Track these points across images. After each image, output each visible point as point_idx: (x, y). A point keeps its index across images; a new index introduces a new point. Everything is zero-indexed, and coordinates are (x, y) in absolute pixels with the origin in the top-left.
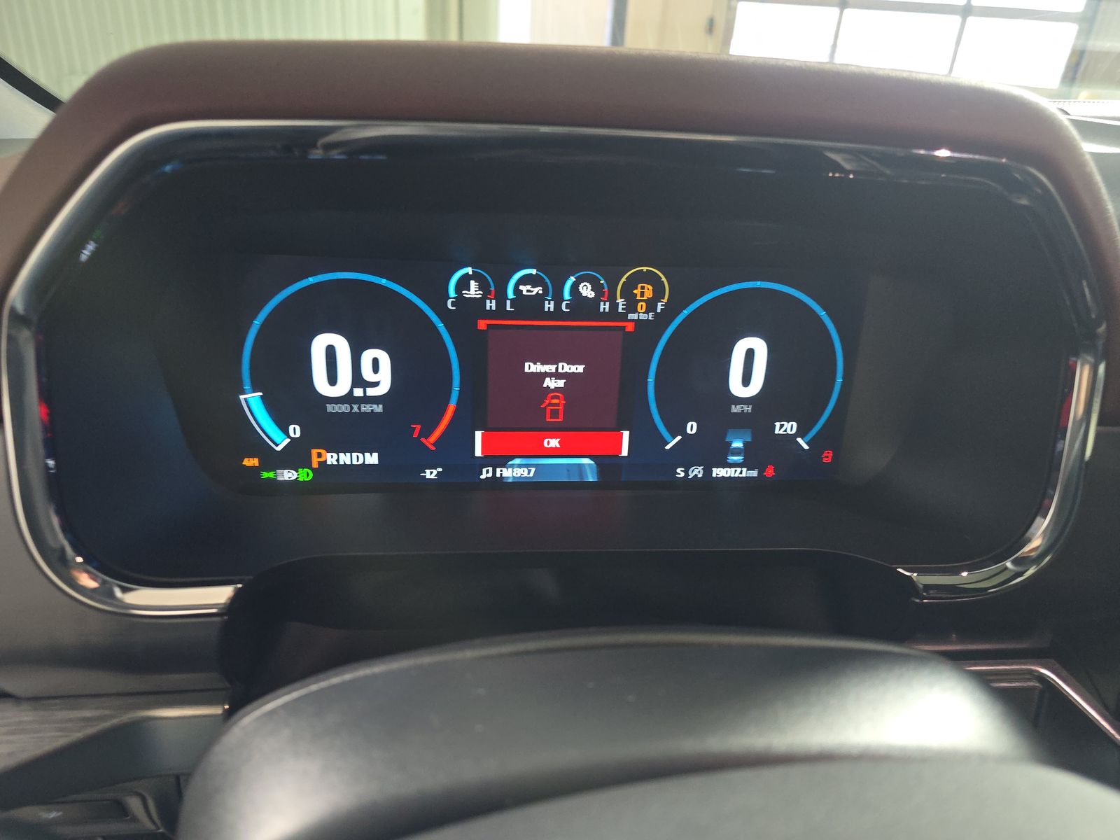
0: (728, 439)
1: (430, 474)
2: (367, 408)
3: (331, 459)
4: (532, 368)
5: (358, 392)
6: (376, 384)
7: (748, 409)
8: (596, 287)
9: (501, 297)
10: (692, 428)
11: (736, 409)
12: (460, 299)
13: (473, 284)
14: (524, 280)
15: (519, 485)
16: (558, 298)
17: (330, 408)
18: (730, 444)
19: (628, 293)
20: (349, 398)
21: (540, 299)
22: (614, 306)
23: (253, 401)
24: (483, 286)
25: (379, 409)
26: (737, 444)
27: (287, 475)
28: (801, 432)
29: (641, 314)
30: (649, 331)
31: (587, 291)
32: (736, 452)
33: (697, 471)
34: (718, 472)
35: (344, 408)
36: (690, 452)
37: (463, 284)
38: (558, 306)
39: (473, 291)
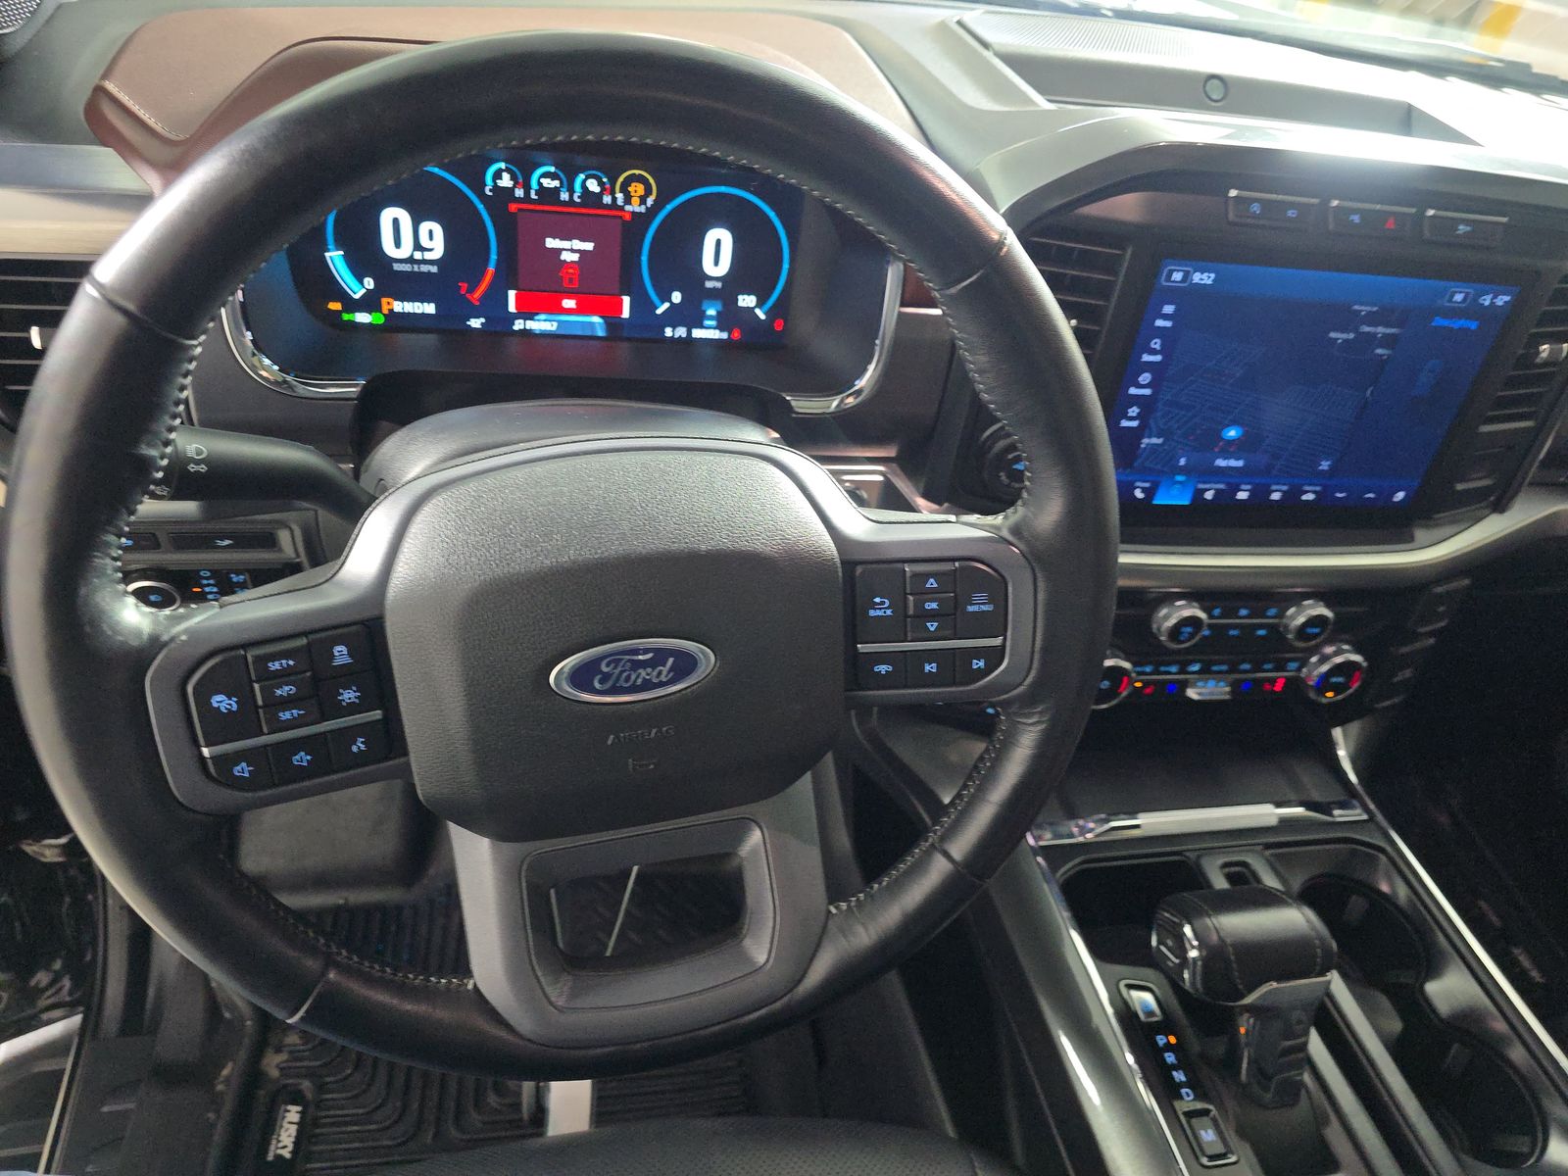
0: (703, 308)
1: (476, 323)
2: (425, 268)
3: (398, 306)
4: (551, 243)
5: (418, 255)
6: (431, 250)
7: (719, 285)
8: (601, 184)
9: (527, 188)
10: (677, 297)
11: (709, 284)
12: (496, 188)
13: (506, 176)
14: (546, 175)
15: (545, 335)
16: (571, 191)
17: (397, 267)
18: (704, 312)
19: (624, 189)
20: (411, 260)
21: (556, 191)
22: (614, 199)
23: (335, 258)
24: (513, 178)
25: (434, 269)
26: (711, 312)
27: (362, 318)
28: (760, 304)
29: (635, 207)
30: (642, 220)
31: (593, 186)
32: (711, 318)
33: (681, 332)
34: (697, 333)
35: (407, 268)
36: (675, 316)
37: (498, 175)
38: (571, 196)
39: (506, 181)
